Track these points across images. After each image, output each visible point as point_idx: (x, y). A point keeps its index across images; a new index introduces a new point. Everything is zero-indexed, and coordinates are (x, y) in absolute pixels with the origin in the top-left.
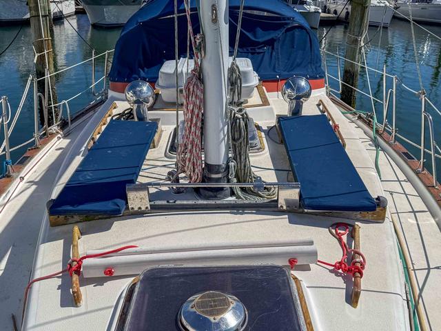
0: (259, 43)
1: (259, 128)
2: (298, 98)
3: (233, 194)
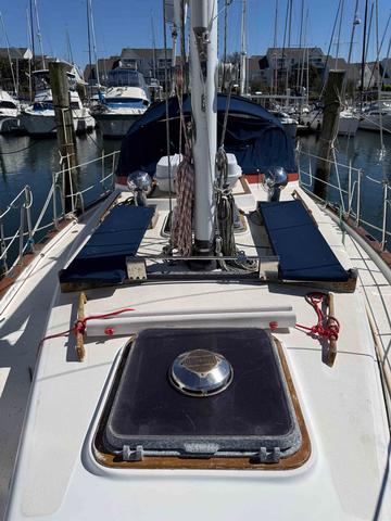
1: (242, 212)
2: (277, 186)
3: (219, 266)
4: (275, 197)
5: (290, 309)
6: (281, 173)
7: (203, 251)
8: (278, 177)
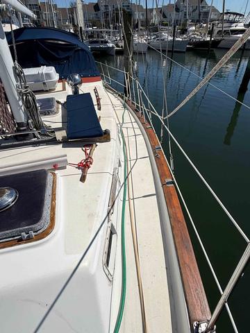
0: (61, 59)
1: (58, 102)
2: (75, 85)
3: (35, 137)
4: (76, 92)
5: (66, 156)
6: (77, 77)
7: (22, 128)
8: (75, 80)
